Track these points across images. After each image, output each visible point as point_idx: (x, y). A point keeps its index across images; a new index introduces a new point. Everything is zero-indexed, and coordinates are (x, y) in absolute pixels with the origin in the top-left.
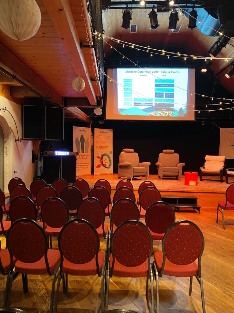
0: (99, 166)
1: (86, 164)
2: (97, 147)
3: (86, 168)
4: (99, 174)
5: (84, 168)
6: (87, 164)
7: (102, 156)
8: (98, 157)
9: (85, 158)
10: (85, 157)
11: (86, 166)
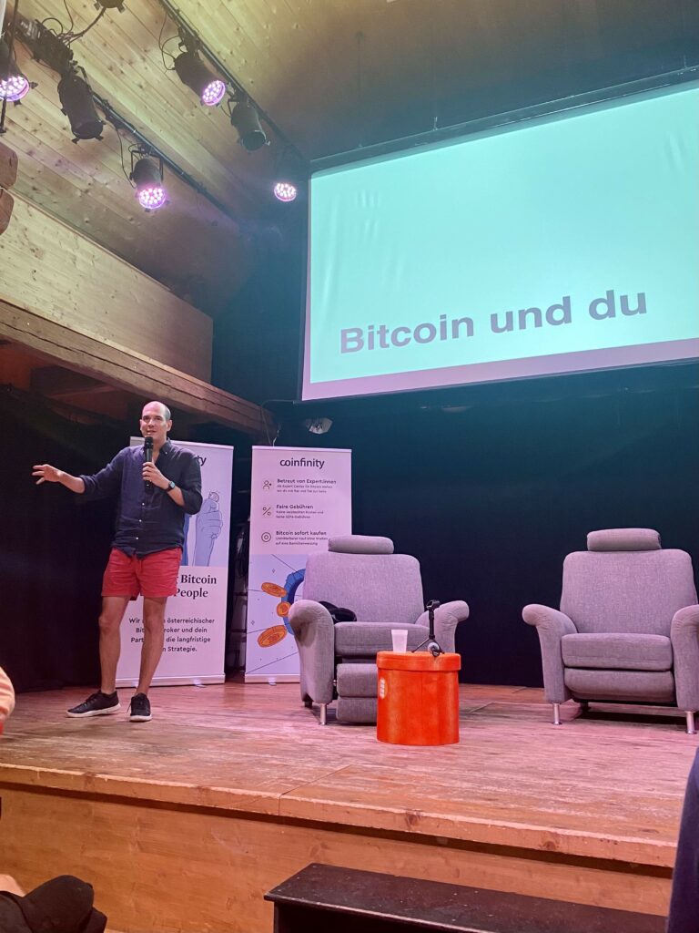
0: (271, 637)
1: (195, 626)
2: (266, 537)
3: (192, 644)
4: (272, 680)
5: (184, 644)
6: (200, 626)
7: (293, 582)
8: (271, 589)
9: (193, 594)
10: (195, 587)
11: (199, 635)
